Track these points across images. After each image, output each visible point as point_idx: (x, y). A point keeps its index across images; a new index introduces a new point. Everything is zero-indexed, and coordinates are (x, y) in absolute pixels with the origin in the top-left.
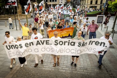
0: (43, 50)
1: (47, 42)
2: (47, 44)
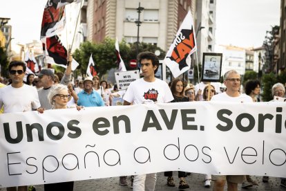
1: (189, 116)
2: (185, 127)
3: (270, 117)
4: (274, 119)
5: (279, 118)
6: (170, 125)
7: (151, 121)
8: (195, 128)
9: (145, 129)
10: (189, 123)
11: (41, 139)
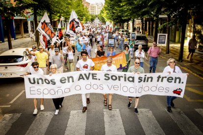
0: (88, 87)
1: (94, 75)
2: (93, 78)
3: (122, 77)
4: (124, 77)
5: (125, 77)
6: (88, 78)
7: (81, 77)
8: (96, 79)
9: (79, 80)
10: (95, 77)
11: (43, 83)
